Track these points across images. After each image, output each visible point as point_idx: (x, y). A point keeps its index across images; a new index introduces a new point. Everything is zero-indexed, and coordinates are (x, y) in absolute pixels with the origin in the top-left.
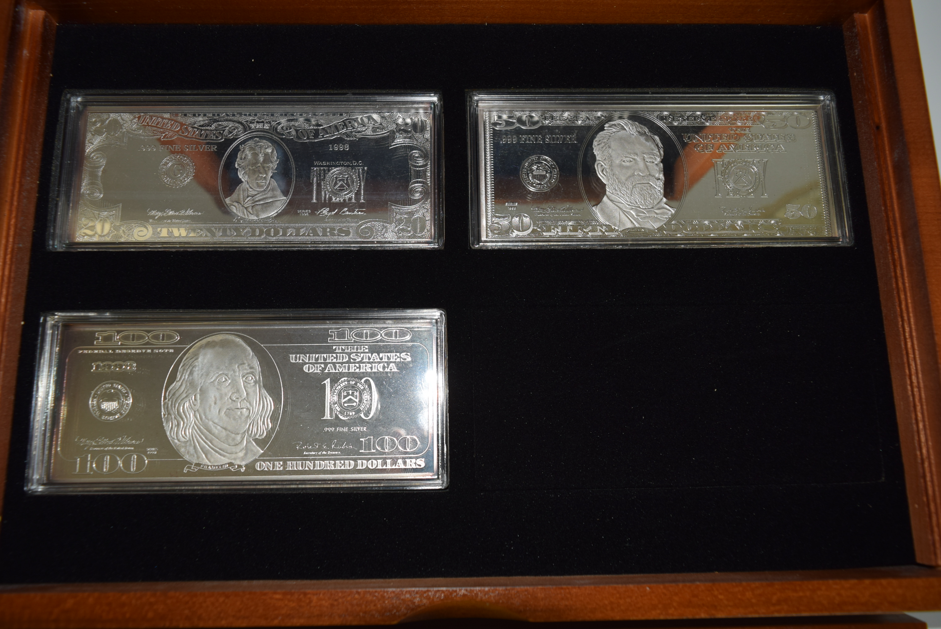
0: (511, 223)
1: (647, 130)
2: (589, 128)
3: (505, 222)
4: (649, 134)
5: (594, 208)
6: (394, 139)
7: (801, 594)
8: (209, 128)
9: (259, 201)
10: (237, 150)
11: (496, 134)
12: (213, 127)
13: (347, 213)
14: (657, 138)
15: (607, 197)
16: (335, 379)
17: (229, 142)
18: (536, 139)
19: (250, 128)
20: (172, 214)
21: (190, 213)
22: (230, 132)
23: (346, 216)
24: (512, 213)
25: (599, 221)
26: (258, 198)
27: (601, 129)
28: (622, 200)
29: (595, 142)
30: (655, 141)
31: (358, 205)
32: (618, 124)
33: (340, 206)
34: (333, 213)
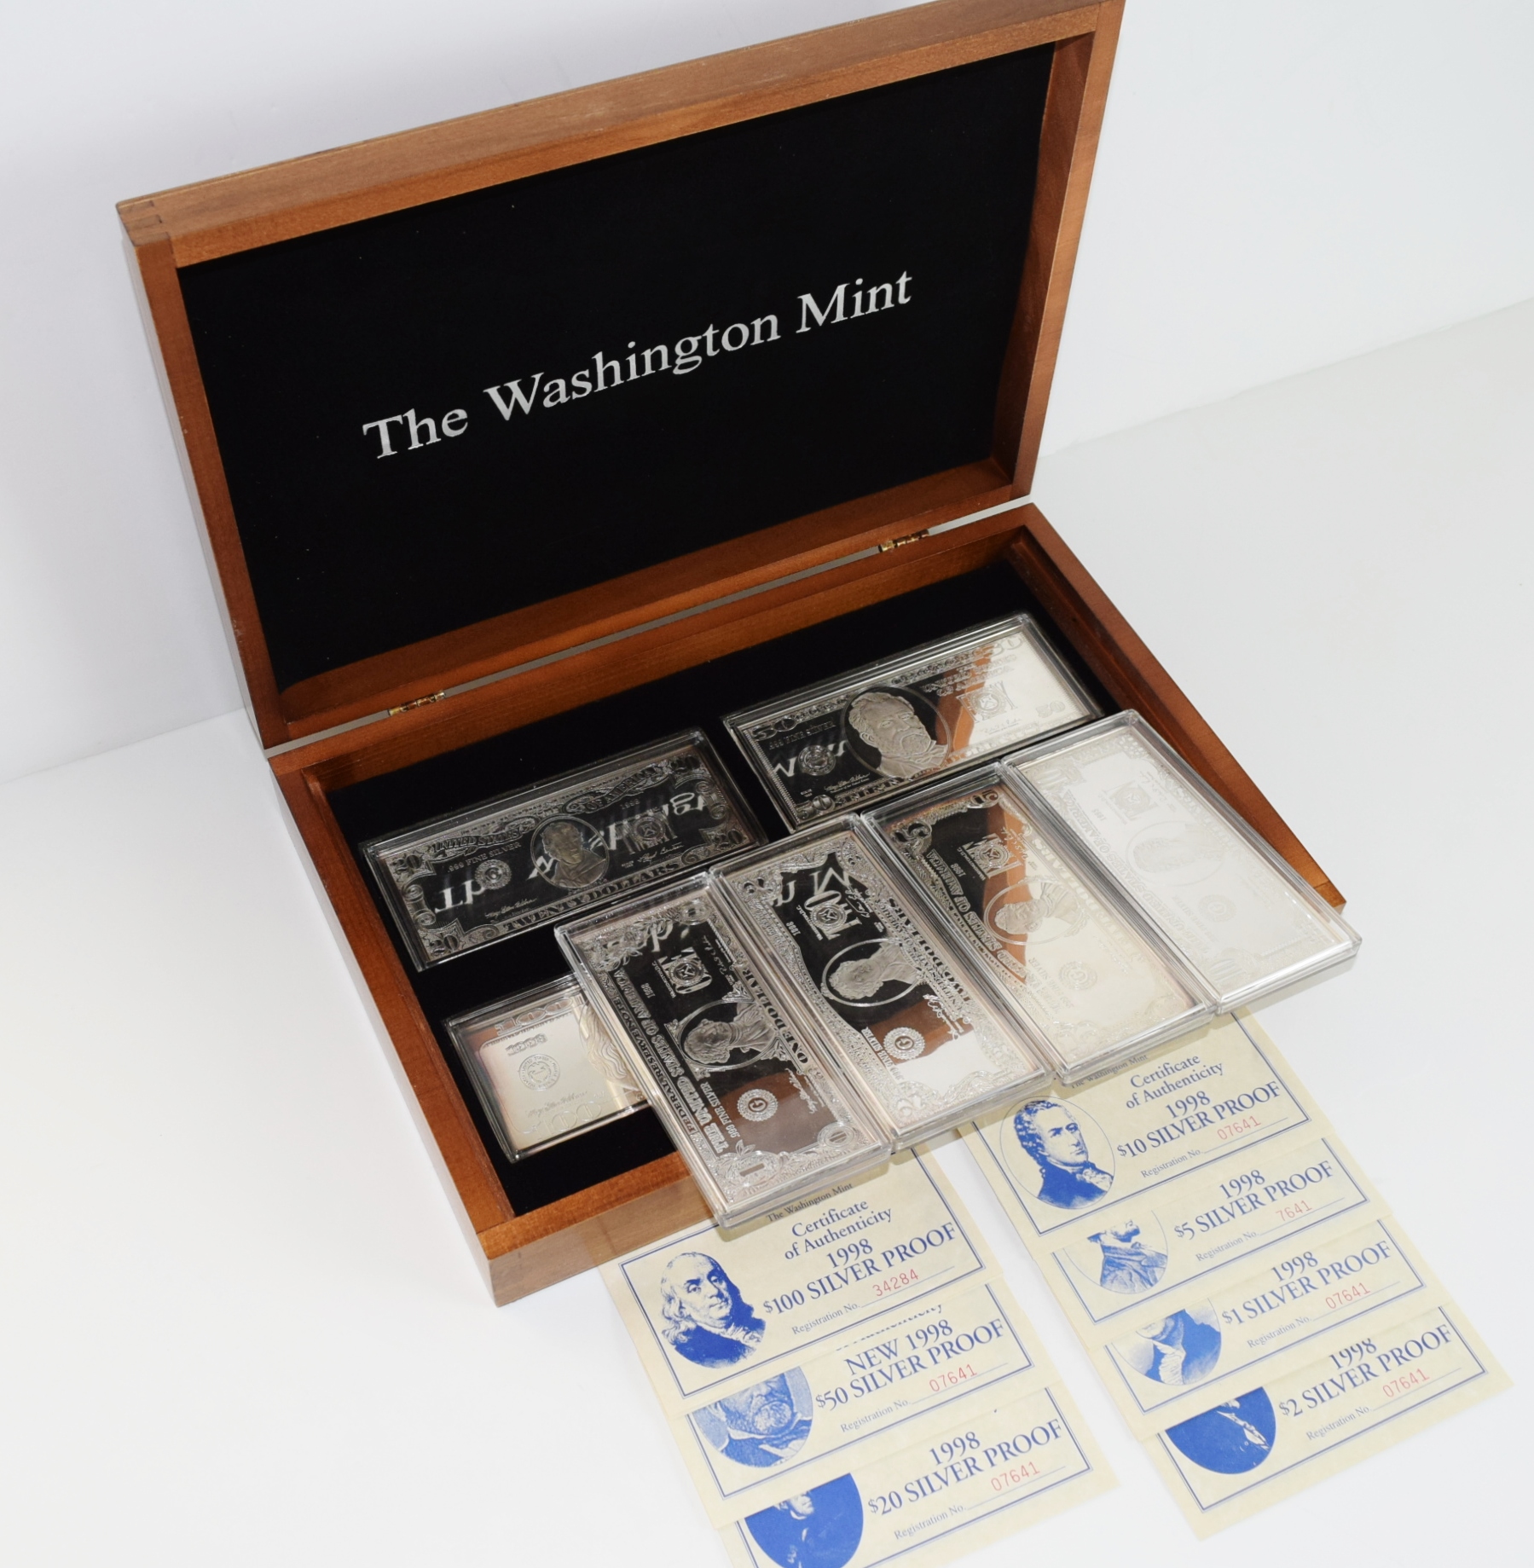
0: (813, 806)
1: (889, 695)
3: (808, 809)
4: (893, 697)
5: (878, 769)
8: (503, 831)
9: (583, 870)
10: (539, 838)
11: (764, 745)
12: (507, 829)
13: (667, 851)
14: (901, 698)
15: (885, 756)
17: (527, 834)
18: (799, 736)
19: (541, 818)
20: (509, 909)
21: (526, 903)
22: (525, 828)
23: (667, 854)
24: (811, 799)
25: (887, 777)
26: (580, 868)
27: (850, 708)
28: (899, 755)
29: (851, 720)
30: (900, 701)
31: (673, 841)
32: (863, 699)
33: (658, 848)
34: (654, 856)
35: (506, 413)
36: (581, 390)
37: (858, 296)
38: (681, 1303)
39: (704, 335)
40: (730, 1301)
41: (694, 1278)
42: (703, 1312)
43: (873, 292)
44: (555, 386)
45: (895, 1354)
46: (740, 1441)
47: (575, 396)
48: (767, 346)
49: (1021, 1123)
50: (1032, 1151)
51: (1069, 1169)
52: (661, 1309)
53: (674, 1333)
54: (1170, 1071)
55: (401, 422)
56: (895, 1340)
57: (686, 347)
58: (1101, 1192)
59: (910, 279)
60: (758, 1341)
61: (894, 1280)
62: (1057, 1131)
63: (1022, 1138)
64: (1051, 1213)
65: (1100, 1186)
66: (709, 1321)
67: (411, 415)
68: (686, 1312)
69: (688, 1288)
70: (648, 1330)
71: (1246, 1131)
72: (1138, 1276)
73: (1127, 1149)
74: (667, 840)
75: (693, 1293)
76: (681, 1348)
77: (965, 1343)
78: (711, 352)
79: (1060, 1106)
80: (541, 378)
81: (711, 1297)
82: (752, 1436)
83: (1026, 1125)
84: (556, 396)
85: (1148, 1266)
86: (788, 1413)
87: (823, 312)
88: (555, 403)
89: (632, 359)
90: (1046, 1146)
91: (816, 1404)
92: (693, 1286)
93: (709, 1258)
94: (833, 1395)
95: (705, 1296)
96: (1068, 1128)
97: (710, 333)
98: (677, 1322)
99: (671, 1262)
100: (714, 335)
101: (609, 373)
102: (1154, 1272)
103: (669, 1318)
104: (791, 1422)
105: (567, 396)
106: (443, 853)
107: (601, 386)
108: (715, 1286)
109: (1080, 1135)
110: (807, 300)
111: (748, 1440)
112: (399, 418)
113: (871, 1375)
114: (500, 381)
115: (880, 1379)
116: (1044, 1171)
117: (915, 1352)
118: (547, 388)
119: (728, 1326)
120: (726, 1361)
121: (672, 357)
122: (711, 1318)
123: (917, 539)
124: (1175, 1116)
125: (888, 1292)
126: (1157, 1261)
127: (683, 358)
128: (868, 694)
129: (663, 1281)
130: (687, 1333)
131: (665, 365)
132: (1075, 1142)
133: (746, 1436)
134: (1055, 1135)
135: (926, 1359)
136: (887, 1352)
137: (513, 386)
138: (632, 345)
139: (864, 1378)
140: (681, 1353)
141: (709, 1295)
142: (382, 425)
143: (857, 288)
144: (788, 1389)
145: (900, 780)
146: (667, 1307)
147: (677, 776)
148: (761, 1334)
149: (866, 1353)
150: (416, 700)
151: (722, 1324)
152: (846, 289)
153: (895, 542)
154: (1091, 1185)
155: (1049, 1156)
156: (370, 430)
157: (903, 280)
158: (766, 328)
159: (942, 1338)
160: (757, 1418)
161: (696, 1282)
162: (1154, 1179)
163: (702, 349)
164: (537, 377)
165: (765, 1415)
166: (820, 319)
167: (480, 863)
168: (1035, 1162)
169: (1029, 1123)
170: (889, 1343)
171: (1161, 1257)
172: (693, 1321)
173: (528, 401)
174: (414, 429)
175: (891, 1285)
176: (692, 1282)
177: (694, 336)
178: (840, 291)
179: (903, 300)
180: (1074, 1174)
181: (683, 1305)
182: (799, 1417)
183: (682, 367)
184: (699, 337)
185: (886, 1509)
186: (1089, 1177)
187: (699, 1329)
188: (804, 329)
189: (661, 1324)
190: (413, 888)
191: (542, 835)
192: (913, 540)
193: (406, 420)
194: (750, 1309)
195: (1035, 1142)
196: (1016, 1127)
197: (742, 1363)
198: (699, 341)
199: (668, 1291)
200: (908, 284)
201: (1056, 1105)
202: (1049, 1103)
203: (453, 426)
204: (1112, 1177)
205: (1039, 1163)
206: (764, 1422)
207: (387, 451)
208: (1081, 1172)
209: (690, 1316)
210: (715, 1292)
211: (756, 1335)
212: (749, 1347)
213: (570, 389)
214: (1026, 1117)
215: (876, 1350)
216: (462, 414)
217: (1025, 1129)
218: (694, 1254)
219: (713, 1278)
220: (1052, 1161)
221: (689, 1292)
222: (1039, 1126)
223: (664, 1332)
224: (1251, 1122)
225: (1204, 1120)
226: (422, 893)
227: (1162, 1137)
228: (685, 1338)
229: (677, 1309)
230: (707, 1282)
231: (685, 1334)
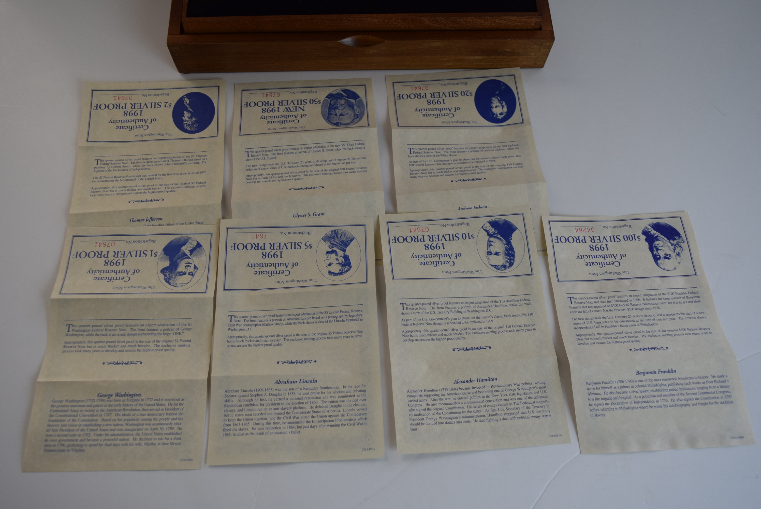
38: (674, 251)
40: (654, 246)
41: (666, 260)
42: (666, 244)
49: (511, 262)
50: (512, 249)
51: (499, 236)
52: (683, 252)
53: (680, 241)
54: (435, 263)
58: (490, 222)
60: (646, 227)
61: (585, 231)
62: (497, 254)
63: (513, 256)
64: (515, 221)
65: (489, 225)
66: (664, 241)
69: (670, 256)
71: (416, 227)
73: (471, 237)
75: (668, 253)
76: (678, 234)
79: (491, 264)
81: (661, 250)
83: (509, 261)
90: (505, 250)
92: (668, 256)
93: (658, 265)
95: (663, 251)
96: (491, 254)
98: (678, 244)
99: (675, 269)
103: (680, 247)
108: (658, 253)
109: (487, 249)
116: (510, 239)
119: (657, 236)
120: (661, 224)
124: (443, 244)
125: (589, 228)
129: (679, 263)
130: (674, 239)
132: (491, 247)
134: (499, 253)
140: (678, 232)
146: (680, 252)
148: (644, 229)
151: (659, 238)
154: (492, 227)
155: (505, 244)
161: (665, 258)
162: (466, 221)
168: (512, 243)
169: (507, 262)
172: (671, 243)
175: (587, 230)
176: (668, 258)
180: (498, 234)
181: (673, 250)
186: (492, 230)
187: (669, 240)
189: (685, 245)
194: (646, 240)
195: (508, 252)
196: (514, 261)
197: (655, 221)
199: (678, 258)
201: (492, 266)
202: (495, 267)
204: (482, 227)
205: (511, 243)
208: (494, 233)
209: (672, 245)
210: (659, 251)
211: (646, 230)
212: (650, 226)
214: (507, 264)
217: (510, 259)
218: (664, 269)
219: (658, 257)
220: (504, 242)
221: (670, 255)
222: (504, 259)
223: (684, 242)
224: (412, 230)
225: (431, 238)
227: (453, 237)
228: (676, 238)
229: (676, 250)
230: (662, 256)
231: (675, 239)
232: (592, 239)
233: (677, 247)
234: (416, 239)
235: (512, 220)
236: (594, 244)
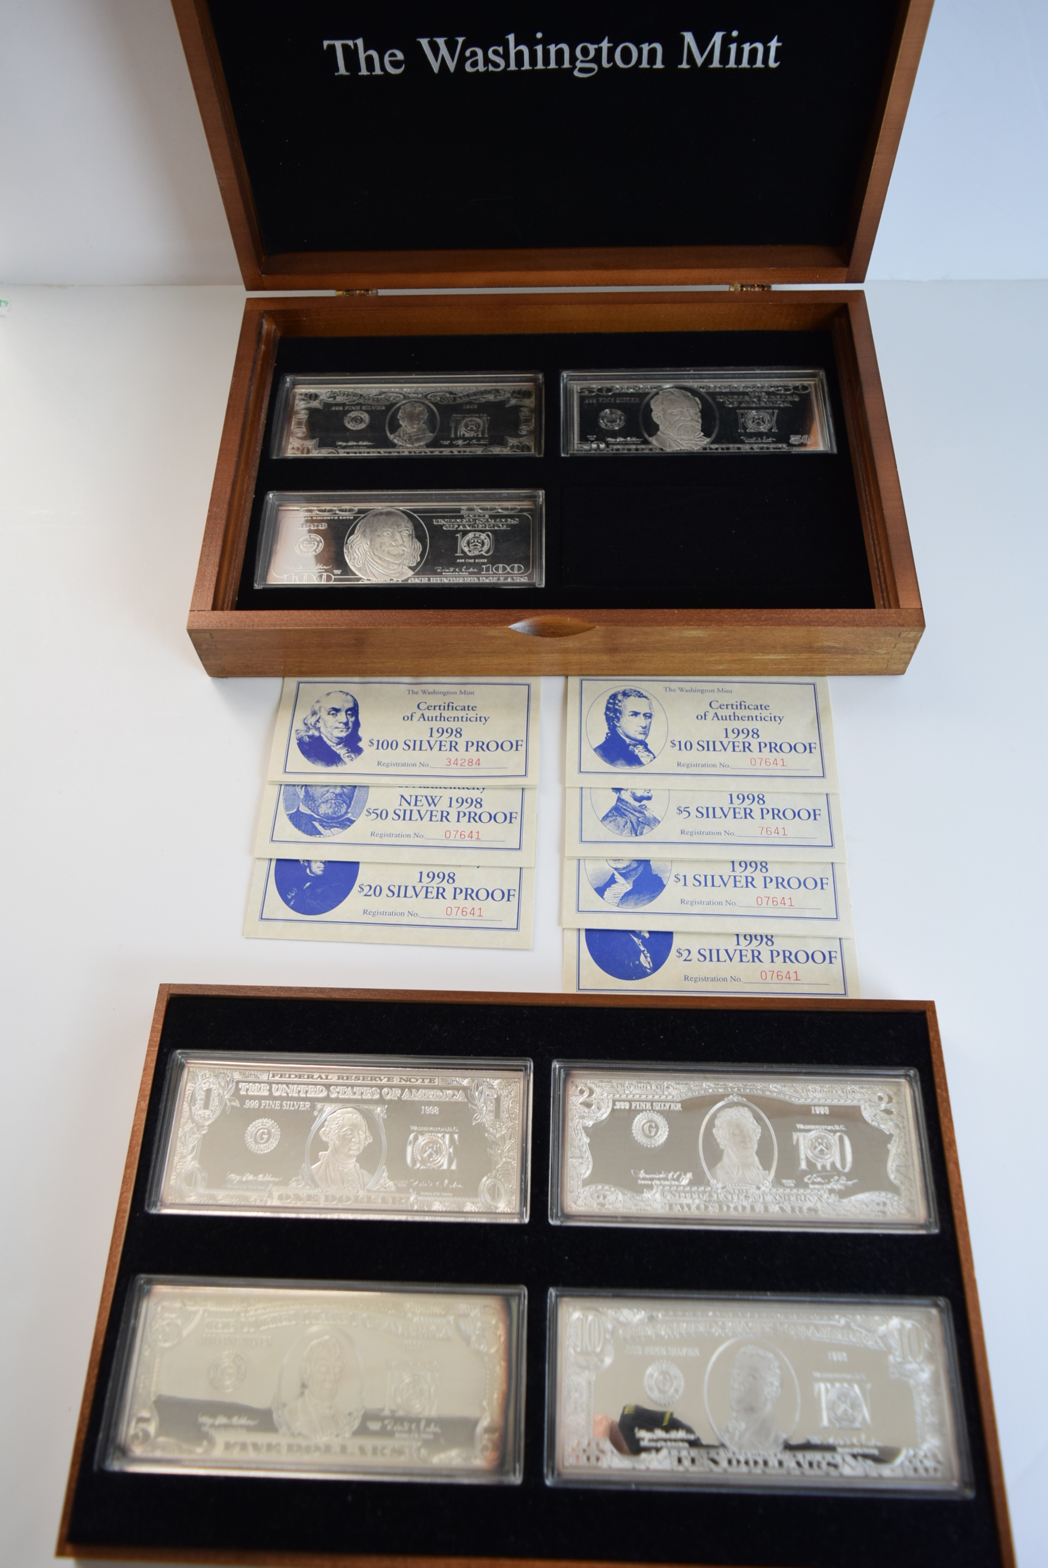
0: (591, 447)
1: (689, 394)
2: (648, 394)
3: (587, 446)
4: (691, 396)
5: (650, 438)
6: (509, 402)
7: (781, 616)
8: (380, 397)
10: (399, 408)
11: (582, 399)
12: (383, 396)
13: (476, 442)
14: (697, 399)
16: (465, 533)
17: (393, 405)
18: (610, 400)
20: (355, 443)
21: (365, 443)
22: (394, 399)
23: (474, 444)
24: (592, 442)
25: (653, 445)
26: (413, 435)
27: (657, 394)
28: (671, 434)
29: (652, 402)
30: (695, 400)
31: (483, 438)
32: (669, 391)
33: (471, 439)
34: (466, 443)
35: (436, 66)
36: (496, 65)
37: (733, 47)
38: (319, 718)
39: (600, 45)
40: (350, 730)
41: (338, 707)
42: (329, 730)
43: (747, 47)
44: (474, 54)
45: (435, 805)
46: (303, 813)
47: (491, 68)
48: (651, 71)
49: (613, 699)
50: (608, 719)
51: (628, 741)
52: (305, 718)
53: (303, 734)
54: (743, 707)
55: (352, 47)
56: (441, 797)
57: (585, 52)
58: (640, 763)
59: (780, 44)
60: (352, 760)
61: (463, 760)
62: (636, 714)
63: (608, 709)
65: (642, 759)
66: (329, 736)
67: (360, 42)
68: (318, 725)
69: (330, 712)
70: (288, 726)
71: (772, 766)
72: (631, 826)
73: (678, 744)
74: (480, 436)
75: (331, 716)
76: (301, 744)
77: (485, 817)
78: (605, 64)
79: (648, 699)
80: (464, 42)
81: (340, 723)
82: (313, 814)
83: (617, 702)
84: (474, 64)
85: (642, 823)
86: (343, 811)
87: (702, 54)
88: (475, 70)
89: (539, 48)
90: (621, 720)
91: (365, 812)
92: (333, 712)
93: (355, 700)
94: (379, 812)
95: (337, 721)
96: (645, 715)
97: (605, 45)
98: (309, 728)
99: (330, 693)
100: (609, 48)
101: (519, 55)
102: (644, 828)
104: (342, 816)
105: (484, 66)
106: (335, 398)
107: (513, 67)
108: (347, 718)
109: (650, 723)
110: (689, 37)
111: (309, 815)
112: (350, 43)
113: (411, 811)
114: (431, 35)
115: (415, 815)
116: (609, 735)
117: (449, 810)
118: (468, 53)
119: (338, 744)
120: (324, 763)
121: (573, 59)
122: (332, 734)
123: (761, 290)
124: (727, 737)
125: (455, 766)
126: (652, 822)
127: (582, 61)
128: (675, 389)
129: (318, 702)
130: (311, 737)
131: (567, 65)
132: (644, 726)
133: (309, 812)
134: (632, 715)
135: (453, 817)
136: (431, 801)
137: (441, 41)
138: (539, 35)
139: (405, 811)
140: (299, 747)
141: (340, 721)
142: (338, 44)
143: (733, 40)
144: (353, 796)
145: (662, 449)
146: (309, 717)
147: (512, 399)
148: (356, 757)
149: (416, 797)
150: (357, 290)
151: (336, 741)
152: (723, 37)
153: (742, 286)
154: (637, 757)
155: (619, 727)
156: (329, 46)
157: (774, 44)
158: (653, 53)
159: (472, 809)
160: (322, 805)
161: (338, 710)
162: (683, 770)
163: (597, 59)
164: (461, 40)
165: (329, 805)
166: (700, 60)
167: (353, 410)
168: (607, 727)
169: (620, 701)
170: (436, 797)
171: (656, 821)
172: (320, 732)
173: (453, 60)
174: (362, 56)
175: (459, 762)
176: (334, 709)
177: (592, 43)
178: (718, 37)
179: (772, 64)
180: (629, 745)
181: (320, 720)
182: (349, 815)
183: (582, 70)
184: (596, 46)
185: (369, 894)
186: (639, 751)
187: (320, 738)
188: (684, 65)
189: (298, 725)
190: (303, 412)
191: (402, 407)
192: (757, 289)
193: (355, 45)
194: (360, 739)
195: (615, 714)
196: (608, 701)
197: (333, 769)
198: (596, 50)
199: (317, 708)
200: (777, 48)
201: (646, 697)
202: (642, 694)
203: (395, 64)
204: (655, 758)
205: (609, 728)
206: (324, 809)
207: (342, 70)
208: (635, 746)
209: (320, 728)
210: (345, 720)
211: (353, 756)
212: (343, 761)
213: (487, 61)
214: (620, 697)
215: (424, 797)
216: (400, 56)
217: (614, 704)
218: (347, 694)
219: (349, 712)
220: (620, 731)
221: (329, 714)
222: (625, 706)
223: (297, 730)
224: (780, 763)
225: (746, 747)
226: (307, 416)
227: (708, 746)
228: (307, 739)
229: (315, 721)
230: (343, 713)
231: (309, 737)
232: (453, 747)
233: (313, 724)
234: (774, 747)
235: (600, 764)
236: (453, 738)
